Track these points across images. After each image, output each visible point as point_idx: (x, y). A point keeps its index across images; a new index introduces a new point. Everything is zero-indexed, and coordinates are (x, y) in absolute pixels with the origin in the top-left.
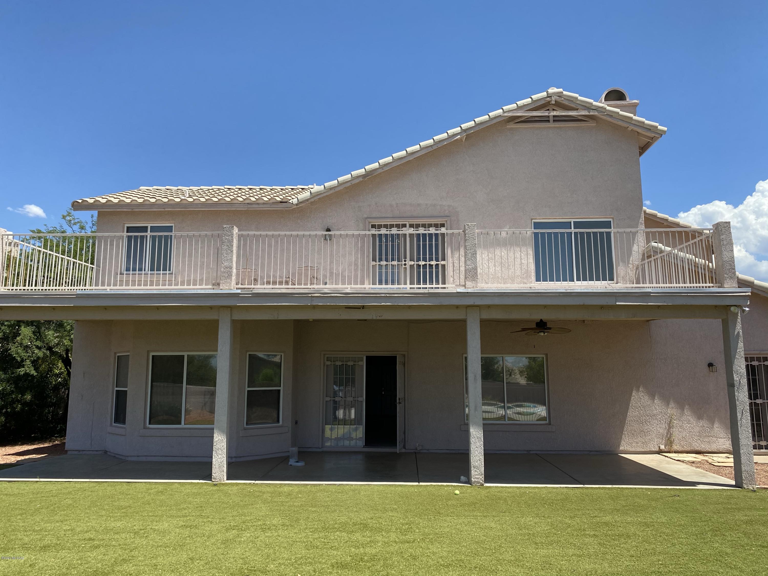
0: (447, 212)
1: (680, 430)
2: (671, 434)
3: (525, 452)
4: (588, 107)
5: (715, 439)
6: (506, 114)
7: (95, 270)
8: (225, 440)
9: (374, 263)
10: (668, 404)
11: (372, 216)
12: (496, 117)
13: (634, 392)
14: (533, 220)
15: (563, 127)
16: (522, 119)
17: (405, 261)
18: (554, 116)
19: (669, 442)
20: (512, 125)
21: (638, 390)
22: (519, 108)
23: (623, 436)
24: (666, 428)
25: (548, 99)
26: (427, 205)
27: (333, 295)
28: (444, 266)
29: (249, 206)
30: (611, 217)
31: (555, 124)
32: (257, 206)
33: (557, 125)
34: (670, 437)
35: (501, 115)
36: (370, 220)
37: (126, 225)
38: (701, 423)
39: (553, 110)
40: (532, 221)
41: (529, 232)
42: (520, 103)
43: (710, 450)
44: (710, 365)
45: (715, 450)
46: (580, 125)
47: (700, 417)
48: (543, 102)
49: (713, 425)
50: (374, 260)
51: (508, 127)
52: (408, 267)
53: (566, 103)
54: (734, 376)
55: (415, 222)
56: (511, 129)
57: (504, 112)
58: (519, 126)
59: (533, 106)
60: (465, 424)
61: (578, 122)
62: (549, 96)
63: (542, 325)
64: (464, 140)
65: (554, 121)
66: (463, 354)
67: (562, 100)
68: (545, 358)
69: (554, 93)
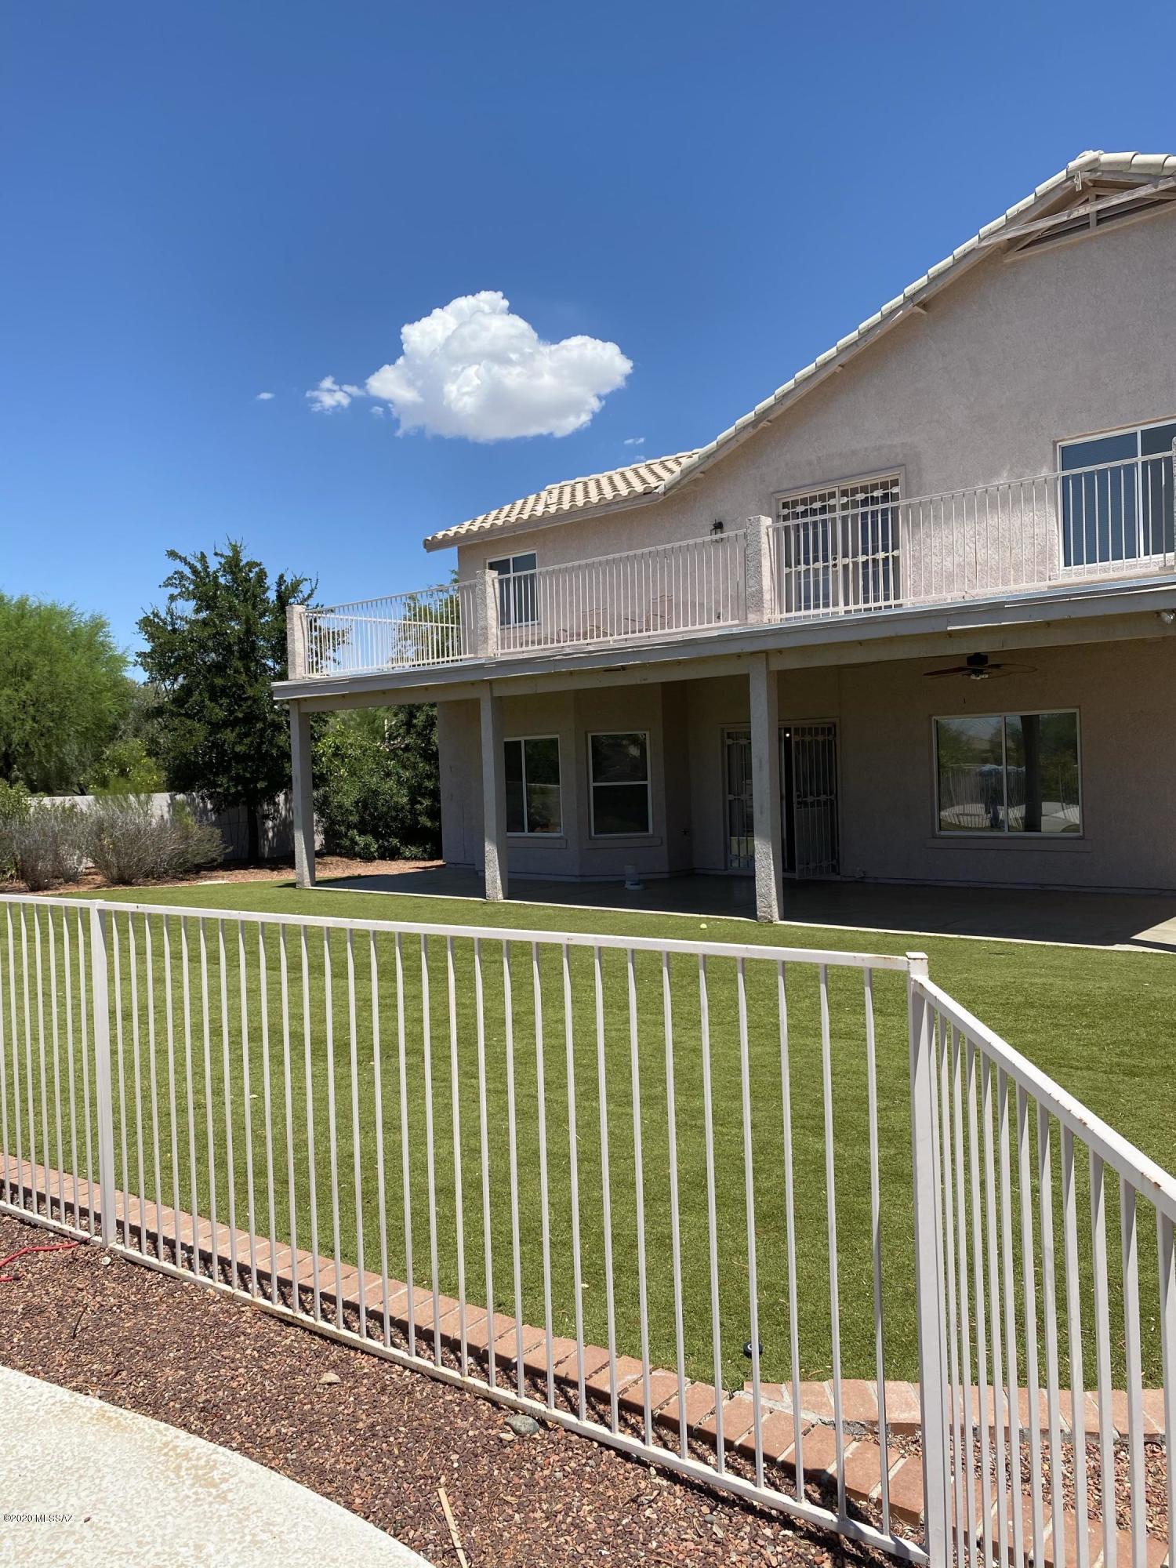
0: (901, 456)
4: (1154, 174)
6: (984, 244)
7: (455, 630)
8: (496, 851)
9: (788, 570)
11: (781, 489)
12: (966, 256)
14: (1060, 444)
15: (1118, 230)
16: (1034, 237)
17: (835, 559)
18: (1099, 212)
20: (1012, 258)
22: (1011, 222)
25: (1069, 183)
26: (866, 449)
27: (575, 656)
28: (896, 559)
29: (608, 509)
31: (1100, 229)
32: (616, 507)
33: (1107, 227)
35: (974, 249)
36: (778, 496)
37: (488, 561)
39: (1098, 197)
40: (1054, 446)
41: (1050, 472)
42: (1011, 211)
48: (1059, 194)
50: (788, 565)
51: (1006, 261)
52: (840, 568)
53: (1108, 178)
55: (849, 485)
56: (1014, 264)
57: (981, 240)
58: (1028, 254)
59: (1040, 209)
60: (934, 837)
61: (1152, 209)
62: (1070, 178)
63: (978, 662)
64: (923, 312)
65: (1099, 221)
66: (930, 716)
67: (1100, 176)
68: (1078, 714)
69: (1080, 168)
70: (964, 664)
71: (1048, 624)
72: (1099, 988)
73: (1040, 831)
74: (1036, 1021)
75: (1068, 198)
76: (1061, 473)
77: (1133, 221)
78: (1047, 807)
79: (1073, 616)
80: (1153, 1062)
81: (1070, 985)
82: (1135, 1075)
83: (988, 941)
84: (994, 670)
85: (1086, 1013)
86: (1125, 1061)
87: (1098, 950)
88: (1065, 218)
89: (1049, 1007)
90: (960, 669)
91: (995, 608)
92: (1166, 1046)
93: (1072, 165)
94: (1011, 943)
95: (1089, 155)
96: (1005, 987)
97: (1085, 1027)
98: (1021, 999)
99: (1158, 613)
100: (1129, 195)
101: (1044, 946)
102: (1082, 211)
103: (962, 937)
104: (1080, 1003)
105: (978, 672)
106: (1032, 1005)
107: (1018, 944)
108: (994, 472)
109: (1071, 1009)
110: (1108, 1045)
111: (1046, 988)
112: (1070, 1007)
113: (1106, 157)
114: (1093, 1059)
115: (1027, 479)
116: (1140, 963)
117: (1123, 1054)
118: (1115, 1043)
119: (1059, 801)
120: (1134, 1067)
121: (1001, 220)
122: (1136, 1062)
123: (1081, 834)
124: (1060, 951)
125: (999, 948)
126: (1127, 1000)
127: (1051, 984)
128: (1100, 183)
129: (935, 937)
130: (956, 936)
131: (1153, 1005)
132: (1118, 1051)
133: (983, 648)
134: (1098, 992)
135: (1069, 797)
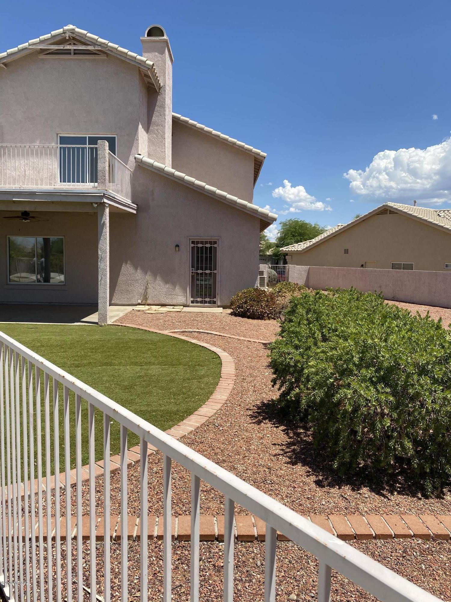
1: (153, 290)
2: (147, 293)
3: (48, 304)
4: (94, 43)
5: (176, 296)
6: (31, 47)
10: (146, 273)
12: (23, 49)
13: (124, 264)
14: (59, 135)
15: (82, 59)
16: (50, 51)
18: (75, 50)
19: (145, 298)
20: (42, 57)
21: (126, 263)
22: (42, 42)
23: (115, 294)
24: (144, 289)
25: (63, 35)
30: (116, 133)
31: (75, 56)
33: (77, 57)
34: (146, 295)
35: (26, 48)
38: (167, 286)
39: (74, 44)
40: (57, 135)
41: (55, 145)
42: (42, 38)
43: (172, 304)
44: (177, 246)
45: (175, 304)
46: (95, 58)
47: (167, 282)
48: (60, 38)
49: (175, 287)
51: (39, 57)
53: (77, 37)
54: (99, 251)
56: (43, 59)
57: (29, 45)
58: (48, 57)
59: (52, 41)
60: (7, 284)
61: (93, 56)
62: (64, 33)
63: (25, 215)
64: (5, 67)
65: (75, 54)
66: (6, 235)
67: (75, 36)
68: (64, 239)
69: (68, 30)
70: (20, 215)
71: (53, 202)
72: (68, 338)
73: (50, 282)
74: (44, 352)
75: (63, 41)
76: (59, 146)
77: (87, 58)
78: (52, 275)
79: (62, 201)
80: (85, 362)
81: (58, 338)
82: (79, 367)
83: (28, 324)
84: (32, 219)
85: (63, 347)
86: (76, 362)
87: (69, 325)
88: (62, 48)
89: (49, 346)
90: (18, 217)
91: (32, 194)
92: (90, 356)
93: (65, 28)
94: (36, 324)
95: (71, 27)
96: (33, 340)
97: (63, 352)
98: (39, 344)
99: (92, 203)
100: (85, 47)
101: (49, 325)
102: (68, 47)
103: (17, 323)
104: (61, 344)
105: (26, 219)
106: (43, 346)
107: (39, 324)
108: (33, 141)
109: (58, 347)
110: (70, 357)
111: (49, 340)
112: (57, 346)
113: (77, 30)
114: (65, 363)
115: (46, 145)
116: (83, 329)
117: (75, 360)
118: (73, 356)
119: (58, 273)
120: (79, 364)
121: (37, 40)
122: (79, 362)
123: (64, 284)
124: (55, 326)
125: (31, 326)
126: (78, 342)
127: (51, 338)
128: (75, 39)
129: (6, 323)
130: (15, 323)
131: (86, 343)
132: (73, 359)
133: (27, 209)
134: (68, 340)
135: (61, 271)
